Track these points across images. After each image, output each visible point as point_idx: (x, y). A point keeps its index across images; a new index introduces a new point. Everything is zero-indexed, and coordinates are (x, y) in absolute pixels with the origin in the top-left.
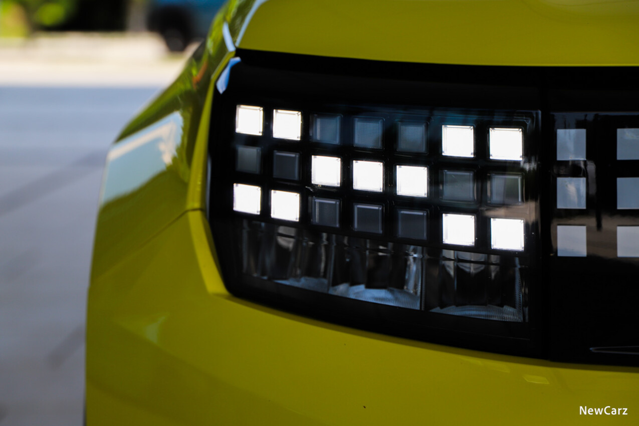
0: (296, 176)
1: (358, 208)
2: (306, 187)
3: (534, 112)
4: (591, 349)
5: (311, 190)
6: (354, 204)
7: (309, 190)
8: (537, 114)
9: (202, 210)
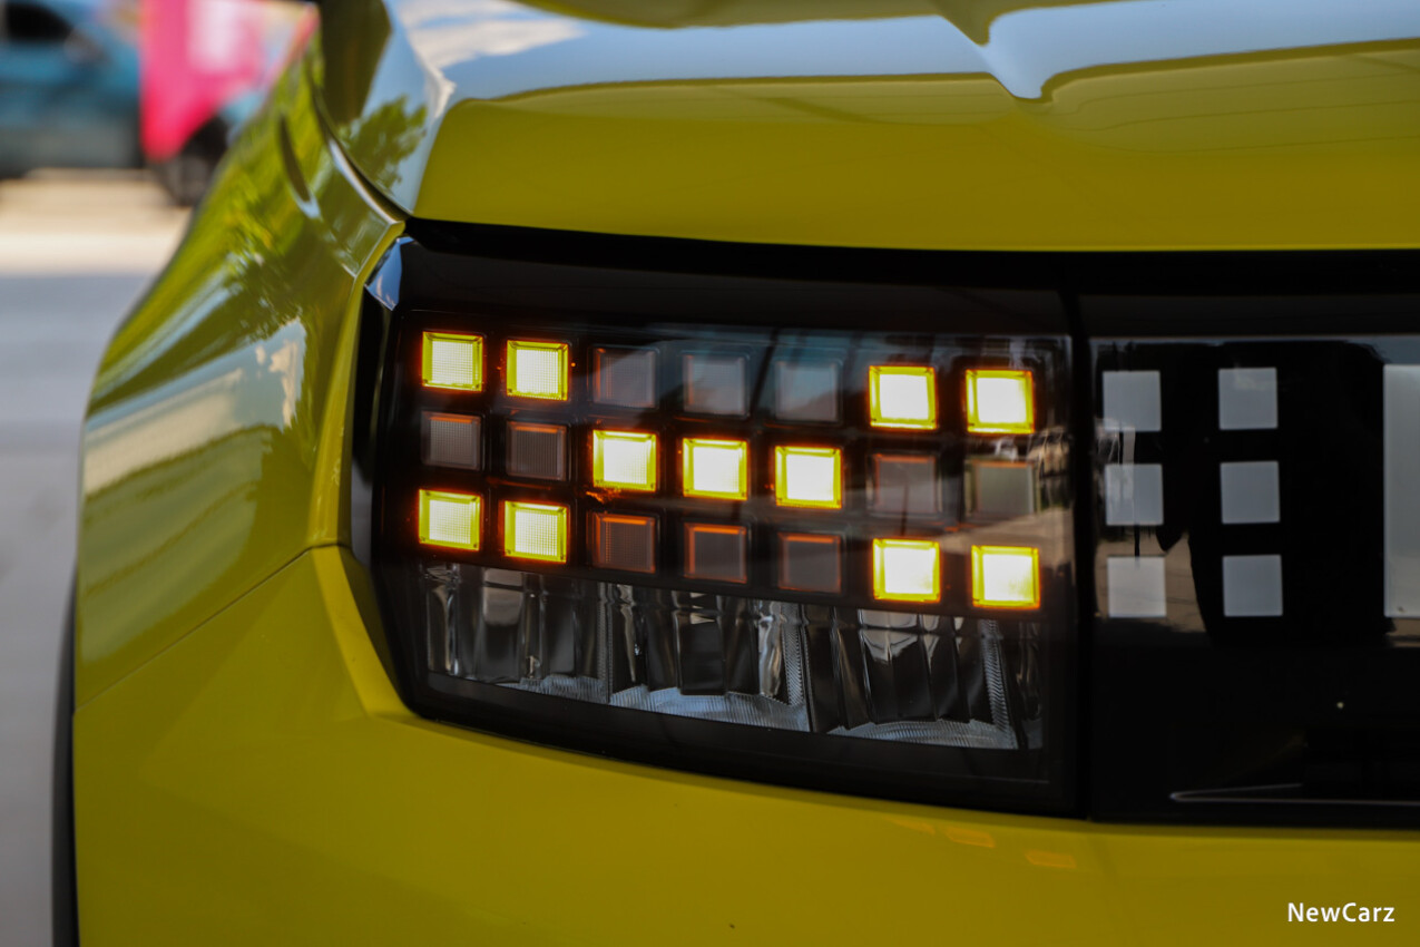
0: (560, 472)
1: (697, 534)
2: (588, 493)
3: (1058, 338)
4: (1174, 796)
5: (600, 499)
6: (686, 525)
7: (595, 499)
8: (1064, 342)
9: (344, 544)
